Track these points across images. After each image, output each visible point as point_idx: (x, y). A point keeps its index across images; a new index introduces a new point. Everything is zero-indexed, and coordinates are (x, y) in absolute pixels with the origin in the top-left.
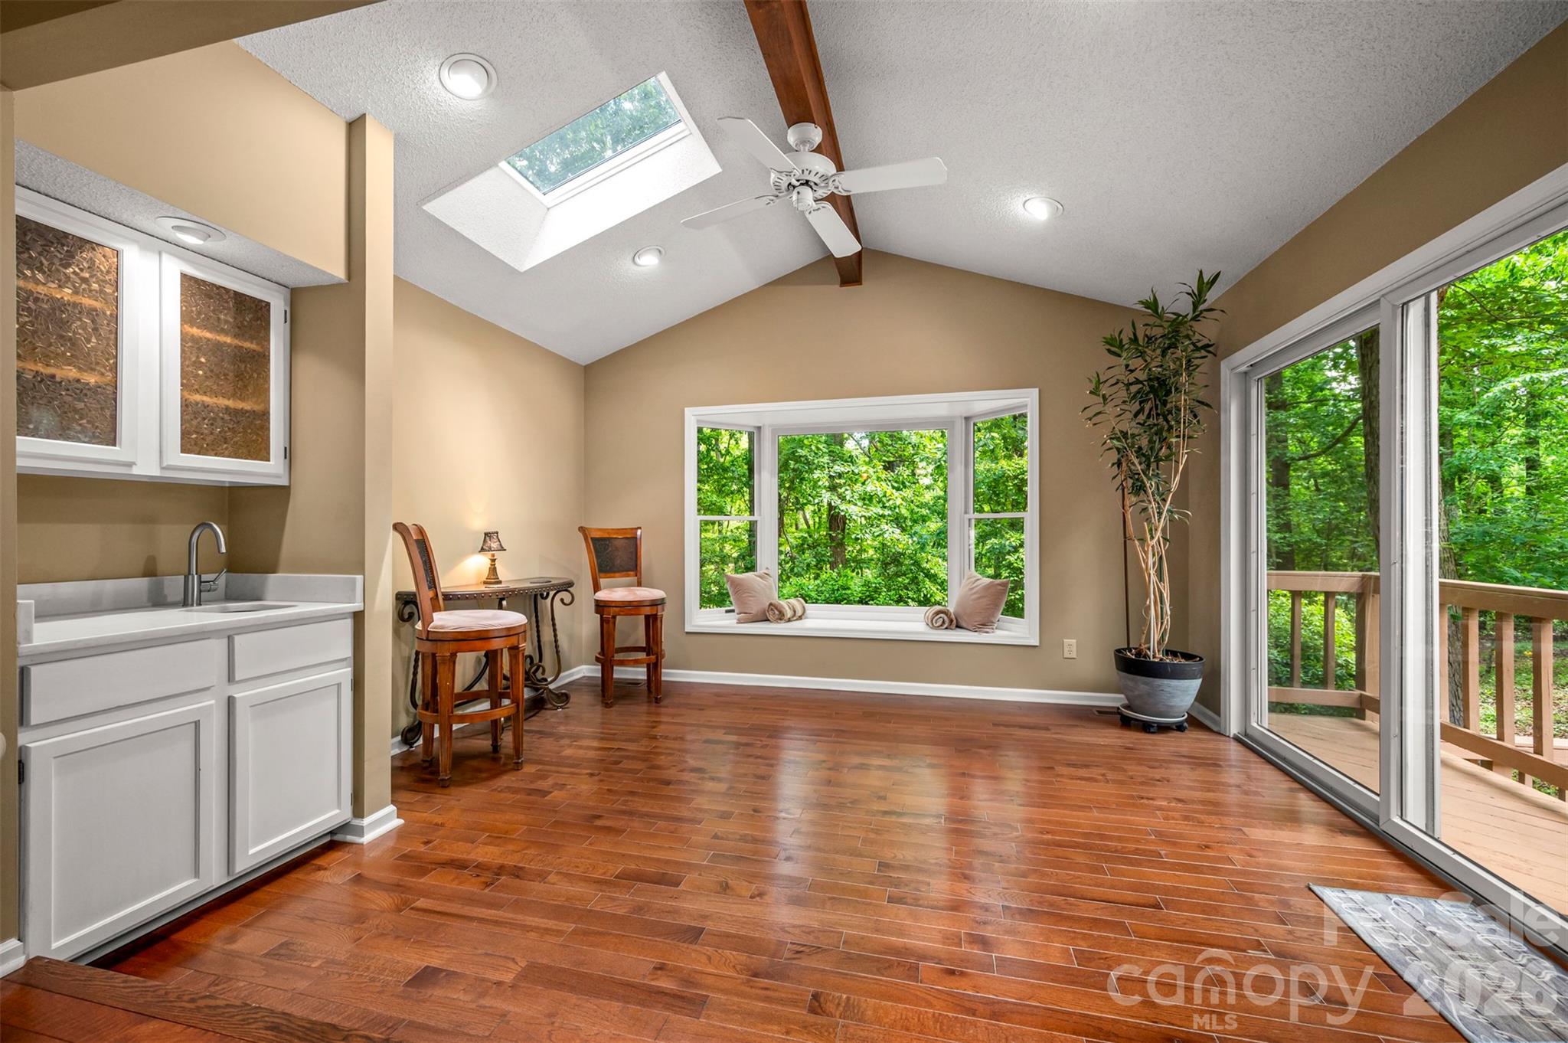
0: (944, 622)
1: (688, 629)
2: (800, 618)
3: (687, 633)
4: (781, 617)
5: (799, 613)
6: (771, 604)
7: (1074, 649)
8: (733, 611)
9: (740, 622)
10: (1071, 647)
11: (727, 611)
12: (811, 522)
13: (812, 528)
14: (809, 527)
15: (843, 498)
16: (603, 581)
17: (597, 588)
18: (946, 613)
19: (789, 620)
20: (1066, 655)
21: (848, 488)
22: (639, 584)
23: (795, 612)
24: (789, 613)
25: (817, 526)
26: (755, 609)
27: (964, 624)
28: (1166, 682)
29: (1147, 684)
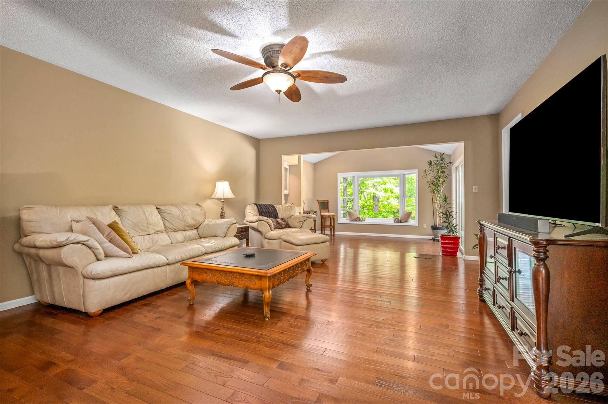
0: (397, 221)
1: (338, 222)
2: (364, 221)
3: (339, 223)
4: (360, 220)
5: (364, 220)
6: (357, 217)
7: (426, 226)
8: (348, 219)
9: (350, 221)
10: (425, 226)
11: (347, 219)
12: (366, 197)
13: (367, 199)
14: (365, 199)
15: (377, 190)
16: (322, 211)
17: (321, 212)
18: (398, 219)
19: (362, 221)
20: (424, 228)
21: (379, 186)
22: (329, 212)
23: (363, 219)
24: (361, 219)
25: (369, 198)
26: (353, 218)
27: (402, 221)
28: (439, 231)
29: (436, 231)
